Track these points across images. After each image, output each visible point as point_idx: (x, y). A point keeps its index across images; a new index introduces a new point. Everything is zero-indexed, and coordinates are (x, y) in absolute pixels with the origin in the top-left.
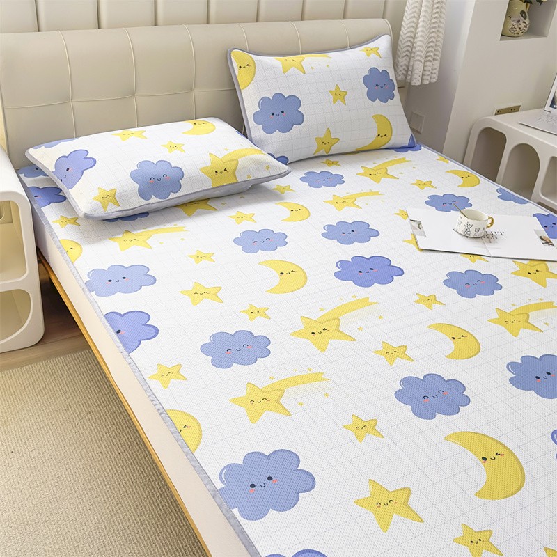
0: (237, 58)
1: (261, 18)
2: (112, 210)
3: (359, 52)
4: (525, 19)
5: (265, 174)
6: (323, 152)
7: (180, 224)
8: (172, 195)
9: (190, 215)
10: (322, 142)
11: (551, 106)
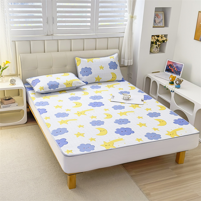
0: (77, 59)
1: (85, 49)
2: (42, 91)
3: (109, 58)
4: (157, 48)
5: (79, 85)
6: (97, 81)
7: (57, 95)
8: (56, 89)
9: (60, 93)
10: (97, 79)
11: (165, 71)
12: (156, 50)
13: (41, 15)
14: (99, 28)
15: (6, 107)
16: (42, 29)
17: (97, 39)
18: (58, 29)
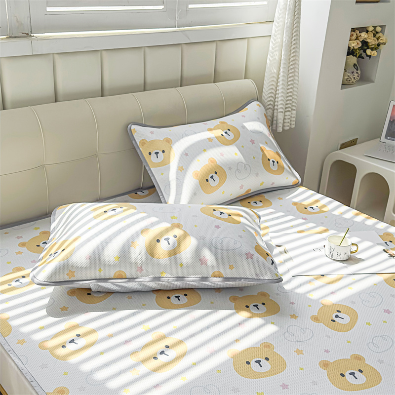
1: (148, 87)
4: (357, 70)
11: (386, 137)
12: (356, 75)
14: (190, 6)
17: (185, 47)
18: (49, 9)
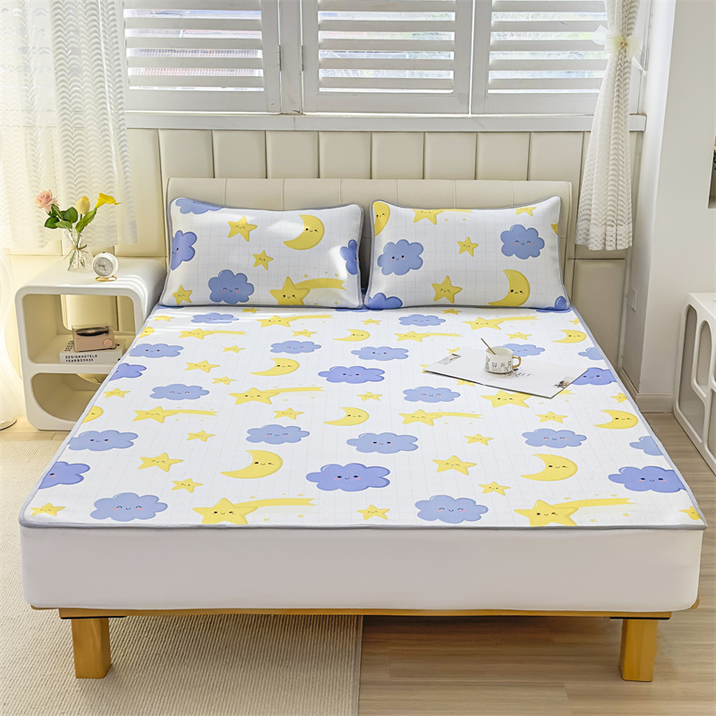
6: (444, 300)
9: (262, 327)
10: (440, 289)
13: (258, 35)
14: (490, 91)
15: (77, 360)
16: (262, 90)
17: (480, 135)
18: (321, 90)
